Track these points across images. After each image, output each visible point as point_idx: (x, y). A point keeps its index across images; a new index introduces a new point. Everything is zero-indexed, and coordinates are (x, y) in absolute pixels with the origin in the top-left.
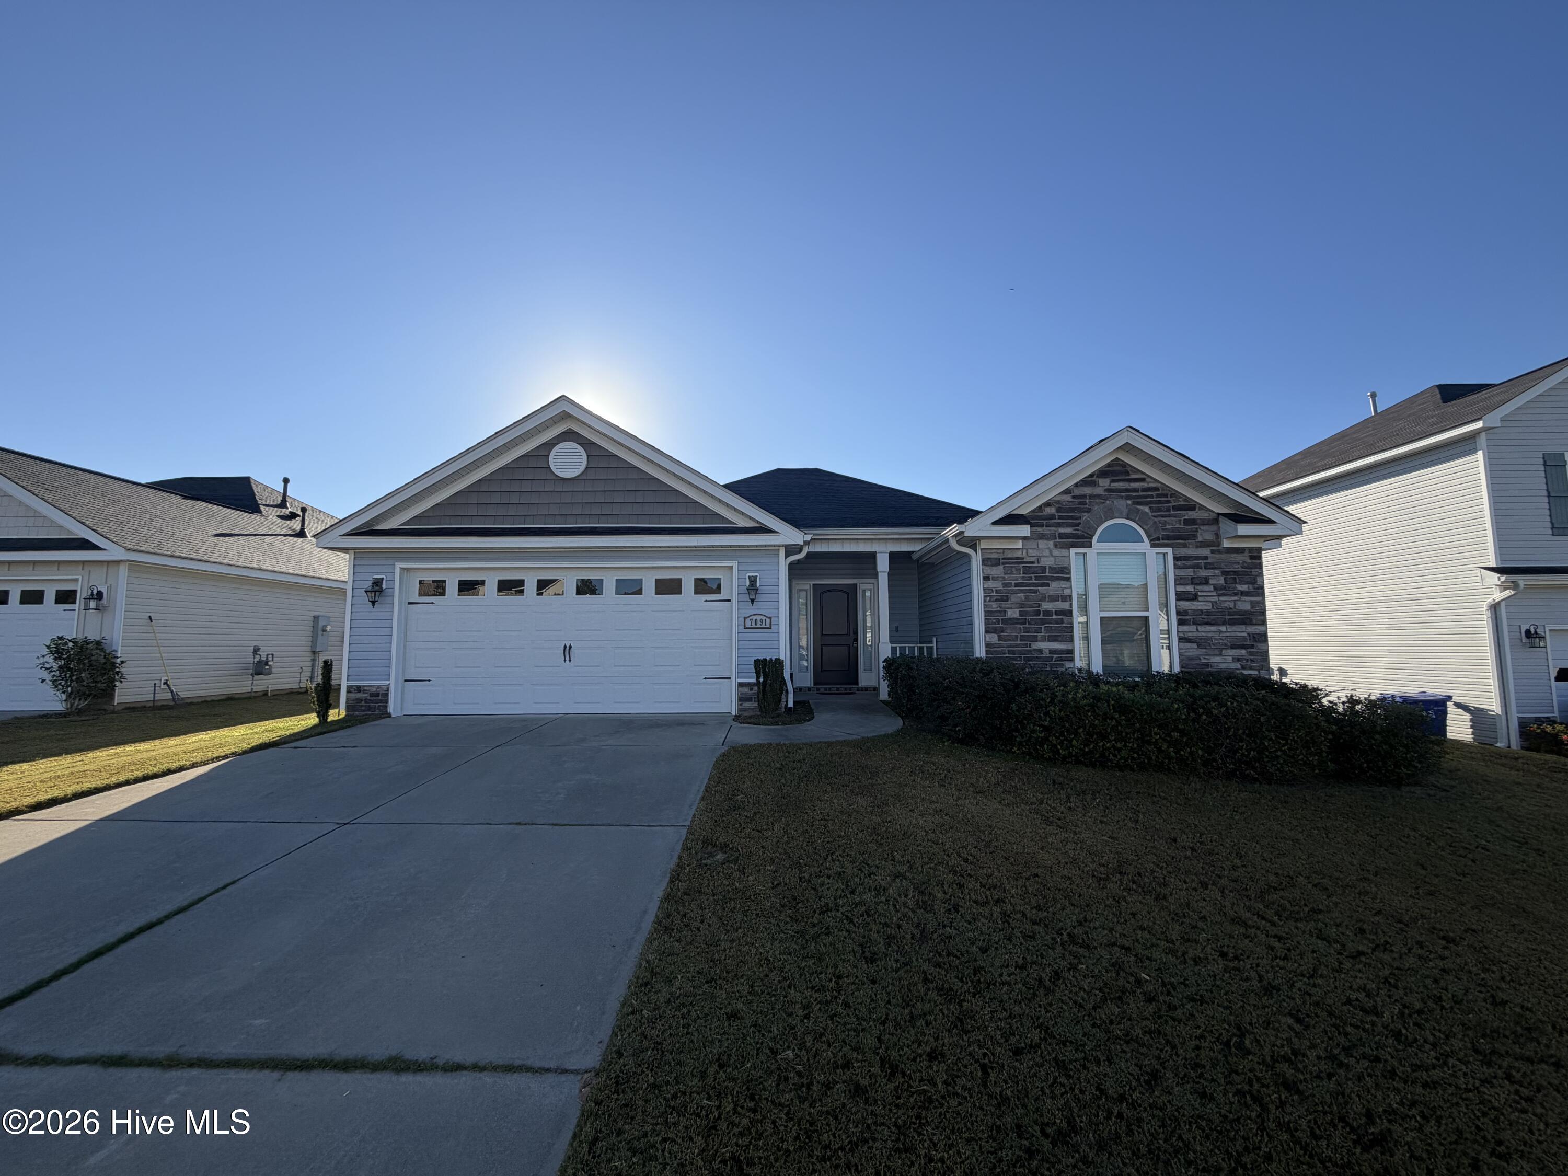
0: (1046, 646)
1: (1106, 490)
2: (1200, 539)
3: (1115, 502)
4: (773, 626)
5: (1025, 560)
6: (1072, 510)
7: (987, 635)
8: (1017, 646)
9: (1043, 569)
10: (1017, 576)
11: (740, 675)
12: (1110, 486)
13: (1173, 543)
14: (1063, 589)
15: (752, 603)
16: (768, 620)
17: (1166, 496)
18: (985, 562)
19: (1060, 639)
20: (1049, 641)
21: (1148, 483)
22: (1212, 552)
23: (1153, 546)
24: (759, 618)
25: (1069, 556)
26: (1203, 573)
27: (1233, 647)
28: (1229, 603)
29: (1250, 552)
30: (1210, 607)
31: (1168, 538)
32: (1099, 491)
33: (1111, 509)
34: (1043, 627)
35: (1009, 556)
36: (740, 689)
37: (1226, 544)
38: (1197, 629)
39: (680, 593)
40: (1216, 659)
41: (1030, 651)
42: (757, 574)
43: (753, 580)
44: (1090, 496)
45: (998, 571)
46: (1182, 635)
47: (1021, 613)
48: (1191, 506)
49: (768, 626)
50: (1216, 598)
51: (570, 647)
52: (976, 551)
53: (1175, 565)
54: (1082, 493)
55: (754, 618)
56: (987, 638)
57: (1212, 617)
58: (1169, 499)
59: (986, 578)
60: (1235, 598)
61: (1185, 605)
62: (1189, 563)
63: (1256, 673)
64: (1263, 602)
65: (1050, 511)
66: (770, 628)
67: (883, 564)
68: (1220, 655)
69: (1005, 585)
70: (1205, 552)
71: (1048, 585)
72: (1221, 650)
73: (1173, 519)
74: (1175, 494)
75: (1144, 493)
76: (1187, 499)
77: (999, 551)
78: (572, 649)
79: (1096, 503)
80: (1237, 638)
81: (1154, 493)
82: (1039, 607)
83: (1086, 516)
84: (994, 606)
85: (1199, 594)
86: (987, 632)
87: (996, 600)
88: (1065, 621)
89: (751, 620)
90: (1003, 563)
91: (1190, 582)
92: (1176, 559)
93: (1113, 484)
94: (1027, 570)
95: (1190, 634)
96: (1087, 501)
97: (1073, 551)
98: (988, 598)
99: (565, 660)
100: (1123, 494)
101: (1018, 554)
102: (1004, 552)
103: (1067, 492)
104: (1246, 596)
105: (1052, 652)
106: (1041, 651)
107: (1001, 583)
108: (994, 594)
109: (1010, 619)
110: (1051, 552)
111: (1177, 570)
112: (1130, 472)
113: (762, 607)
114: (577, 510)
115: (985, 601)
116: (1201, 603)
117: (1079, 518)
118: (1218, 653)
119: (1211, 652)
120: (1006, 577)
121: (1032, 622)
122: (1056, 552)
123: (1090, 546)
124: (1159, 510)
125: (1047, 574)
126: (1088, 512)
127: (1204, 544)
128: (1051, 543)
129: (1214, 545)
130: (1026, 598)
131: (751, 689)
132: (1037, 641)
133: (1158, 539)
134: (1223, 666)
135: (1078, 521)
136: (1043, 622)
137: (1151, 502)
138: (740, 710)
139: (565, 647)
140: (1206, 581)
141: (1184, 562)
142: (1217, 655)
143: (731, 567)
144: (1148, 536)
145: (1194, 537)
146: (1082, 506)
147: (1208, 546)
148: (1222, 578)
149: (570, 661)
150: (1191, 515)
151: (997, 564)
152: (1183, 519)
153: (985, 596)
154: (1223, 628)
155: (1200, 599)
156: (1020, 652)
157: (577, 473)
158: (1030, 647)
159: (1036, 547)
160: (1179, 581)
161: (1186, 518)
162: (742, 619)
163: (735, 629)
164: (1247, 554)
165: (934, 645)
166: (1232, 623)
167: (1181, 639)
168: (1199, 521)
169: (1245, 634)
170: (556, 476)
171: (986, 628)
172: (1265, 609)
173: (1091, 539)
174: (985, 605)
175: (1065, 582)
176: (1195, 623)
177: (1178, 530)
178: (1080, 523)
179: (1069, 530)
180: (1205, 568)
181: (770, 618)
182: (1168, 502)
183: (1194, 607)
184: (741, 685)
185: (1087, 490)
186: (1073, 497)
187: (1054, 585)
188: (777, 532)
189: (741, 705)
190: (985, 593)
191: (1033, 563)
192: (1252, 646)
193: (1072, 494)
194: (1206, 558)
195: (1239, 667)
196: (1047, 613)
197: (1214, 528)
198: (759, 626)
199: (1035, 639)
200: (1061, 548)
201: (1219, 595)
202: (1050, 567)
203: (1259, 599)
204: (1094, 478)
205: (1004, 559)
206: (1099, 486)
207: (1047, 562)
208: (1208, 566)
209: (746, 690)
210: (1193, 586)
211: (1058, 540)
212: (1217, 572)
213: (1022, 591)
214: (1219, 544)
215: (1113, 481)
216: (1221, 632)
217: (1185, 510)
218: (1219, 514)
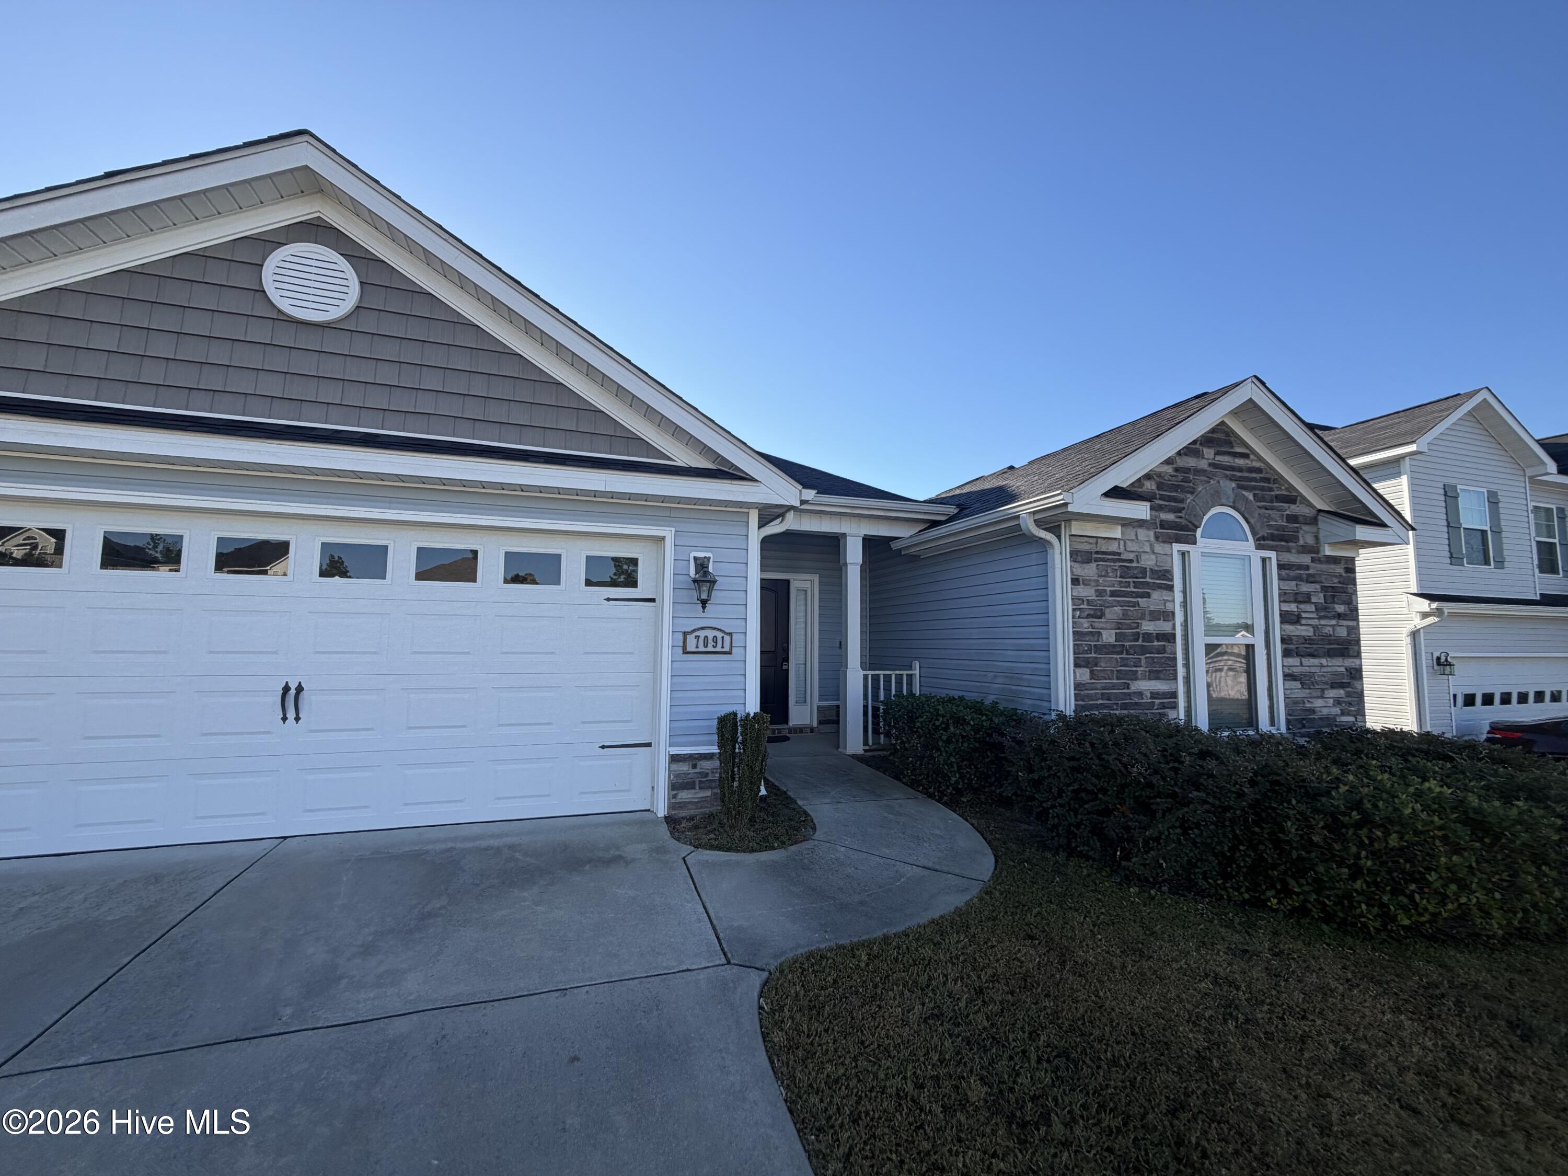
0: (1146, 686)
1: (1210, 465)
2: (1301, 542)
3: (1221, 482)
4: (734, 650)
5: (1123, 557)
6: (1175, 488)
7: (1078, 670)
8: (1114, 687)
9: (1143, 571)
10: (1112, 582)
11: (675, 739)
12: (1214, 459)
13: (1277, 546)
14: (1165, 601)
15: (704, 608)
16: (727, 638)
17: (1267, 480)
18: (1075, 555)
19: (1162, 676)
20: (1150, 679)
21: (1252, 461)
22: (1313, 560)
23: (1258, 547)
24: (711, 634)
25: (1172, 555)
26: (1305, 588)
27: (1334, 685)
28: (1328, 628)
29: (1346, 563)
30: (1311, 634)
31: (1272, 537)
32: (1203, 464)
33: (1217, 492)
34: (1142, 657)
35: (1104, 549)
36: (675, 767)
37: (1328, 551)
38: (1301, 663)
39: (557, 582)
40: (1319, 703)
41: (1129, 694)
42: (707, 555)
43: (702, 565)
44: (1195, 470)
45: (1089, 571)
46: (1286, 670)
47: (1119, 637)
48: (1292, 498)
49: (727, 649)
50: (1315, 622)
51: (300, 689)
52: (1059, 537)
53: (1279, 574)
54: (1187, 465)
55: (702, 634)
56: (1078, 675)
57: (1315, 646)
58: (1271, 485)
59: (1075, 581)
60: (1333, 622)
61: (1291, 629)
62: (1292, 573)
63: (1352, 719)
64: (1357, 628)
65: (1150, 486)
66: (730, 653)
67: (854, 554)
68: (1322, 697)
69: (1100, 593)
70: (1306, 559)
71: (1148, 595)
72: (1323, 690)
73: (1275, 512)
74: (1279, 479)
75: (1246, 474)
76: (1291, 487)
77: (1091, 540)
78: (304, 695)
79: (1201, 481)
80: (1335, 674)
81: (1258, 476)
82: (1137, 628)
83: (1190, 498)
84: (1085, 625)
85: (1304, 615)
86: (1077, 665)
87: (1089, 616)
88: (1168, 650)
89: (697, 637)
90: (1096, 560)
91: (1292, 599)
92: (1281, 567)
93: (1219, 458)
94: (1126, 572)
95: (1295, 670)
96: (1191, 477)
97: (1177, 547)
98: (1078, 613)
99: (284, 719)
100: (1228, 473)
101: (1114, 547)
102: (1097, 543)
103: (1168, 462)
104: (1344, 620)
105: (1155, 695)
106: (1140, 694)
107: (1093, 591)
108: (1085, 606)
109: (1104, 646)
110: (1152, 546)
111: (1282, 582)
112: (1234, 444)
113: (716, 614)
114: (331, 394)
115: (1073, 617)
116: (1304, 628)
117: (1182, 501)
118: (1319, 694)
119: (1315, 694)
120: (1101, 580)
121: (1132, 651)
122: (1158, 548)
123: (1195, 543)
124: (1263, 499)
125: (1148, 580)
126: (1192, 493)
127: (1306, 550)
128: (1152, 533)
129: (1313, 550)
130: (1123, 615)
131: (694, 766)
132: (1136, 679)
133: (1263, 538)
134: (1325, 711)
135: (1181, 505)
136: (1143, 650)
137: (1254, 488)
138: (672, 806)
139: (286, 689)
140: (1307, 599)
141: (1288, 572)
142: (1318, 697)
143: (663, 539)
144: (1254, 533)
145: (1296, 539)
146: (1186, 484)
147: (1310, 552)
148: (1322, 595)
149: (297, 719)
150: (1294, 509)
151: (1088, 561)
152: (1285, 513)
153: (1074, 610)
154: (1324, 661)
155: (1303, 622)
156: (1117, 696)
157: (334, 314)
158: (1128, 688)
159: (1134, 538)
160: (1284, 597)
161: (1288, 512)
162: (681, 637)
163: (666, 655)
164: (1343, 565)
165: (917, 672)
166: (1330, 654)
167: (1288, 677)
168: (1301, 519)
169: (1343, 669)
170: (279, 311)
171: (1075, 659)
172: (1359, 637)
173: (1195, 531)
174: (1074, 623)
175: (1165, 592)
176: (1299, 655)
177: (1283, 528)
178: (1184, 508)
179: (1170, 517)
180: (1307, 582)
181: (730, 634)
182: (1271, 489)
183: (1298, 633)
184: (674, 759)
185: (1191, 462)
186: (1176, 470)
187: (1156, 595)
188: (756, 481)
189: (675, 797)
190: (1073, 604)
191: (1131, 561)
192: (1348, 685)
193: (1175, 466)
194: (1307, 568)
195: (1339, 712)
196: (1148, 637)
197: (1313, 529)
198: (710, 649)
199: (1134, 677)
200: (1164, 542)
201: (1320, 618)
202: (1151, 570)
203: (1354, 623)
204: (1197, 446)
205: (1097, 553)
206: (1203, 458)
207: (1148, 561)
208: (1310, 579)
209: (684, 767)
210: (1296, 604)
211: (1158, 530)
212: (1318, 586)
213: (1119, 604)
214: (1318, 552)
215: (1217, 453)
216: (1322, 666)
217: (1287, 503)
218: (1320, 511)
